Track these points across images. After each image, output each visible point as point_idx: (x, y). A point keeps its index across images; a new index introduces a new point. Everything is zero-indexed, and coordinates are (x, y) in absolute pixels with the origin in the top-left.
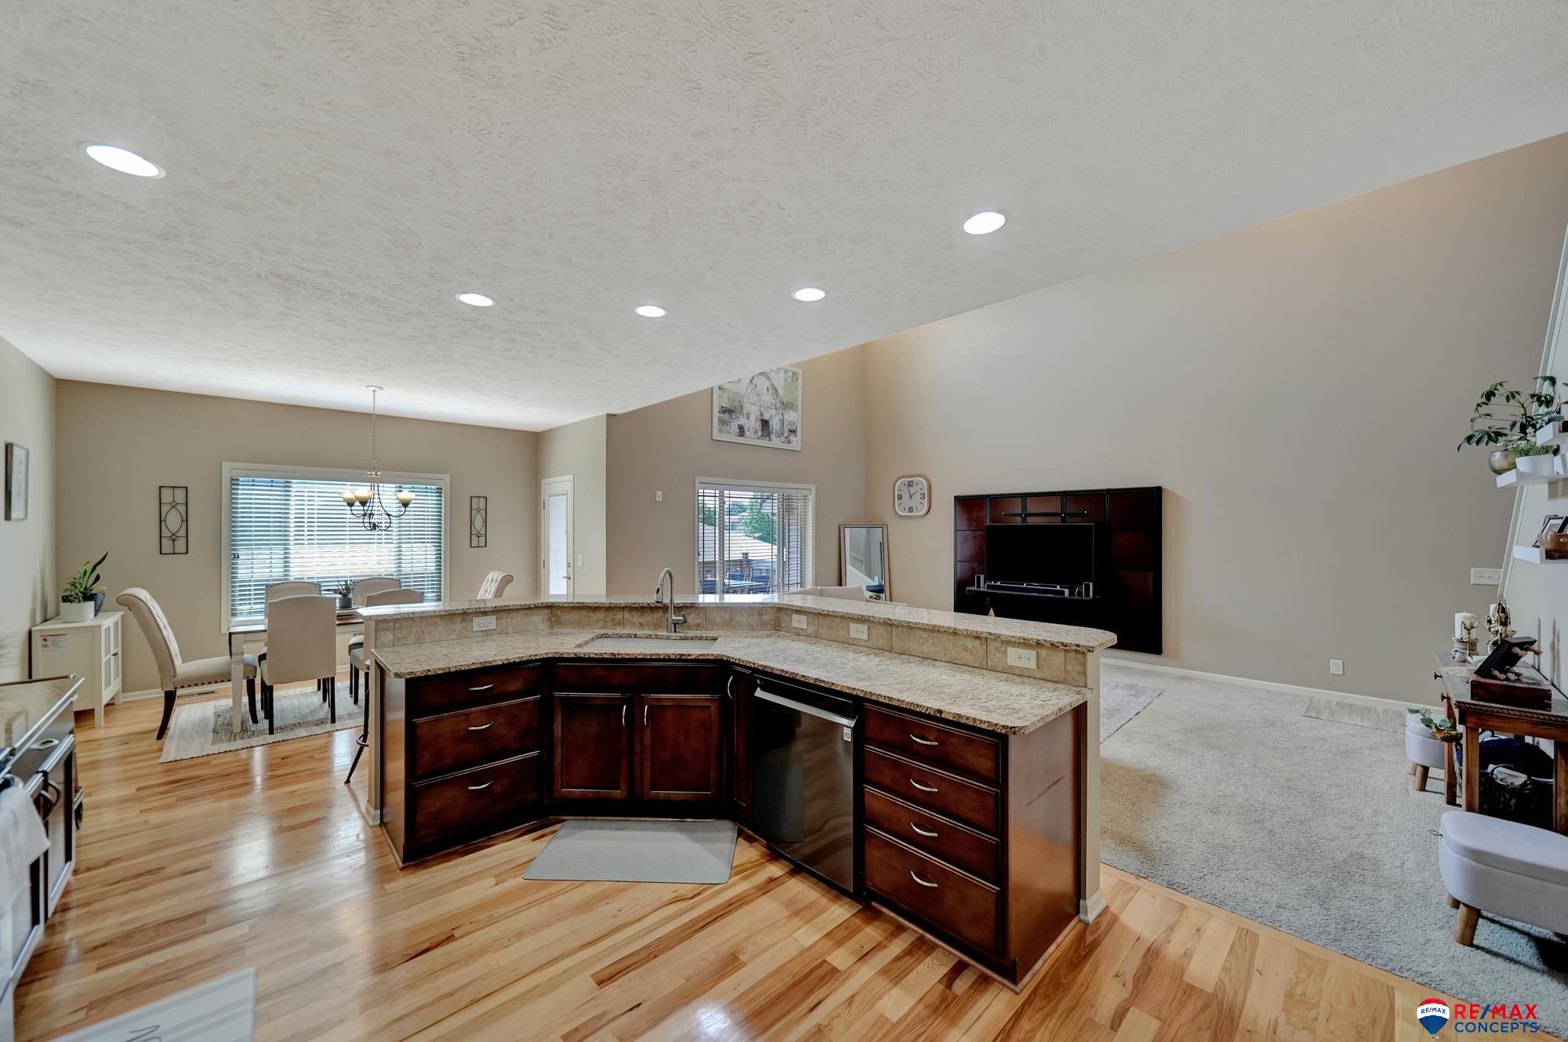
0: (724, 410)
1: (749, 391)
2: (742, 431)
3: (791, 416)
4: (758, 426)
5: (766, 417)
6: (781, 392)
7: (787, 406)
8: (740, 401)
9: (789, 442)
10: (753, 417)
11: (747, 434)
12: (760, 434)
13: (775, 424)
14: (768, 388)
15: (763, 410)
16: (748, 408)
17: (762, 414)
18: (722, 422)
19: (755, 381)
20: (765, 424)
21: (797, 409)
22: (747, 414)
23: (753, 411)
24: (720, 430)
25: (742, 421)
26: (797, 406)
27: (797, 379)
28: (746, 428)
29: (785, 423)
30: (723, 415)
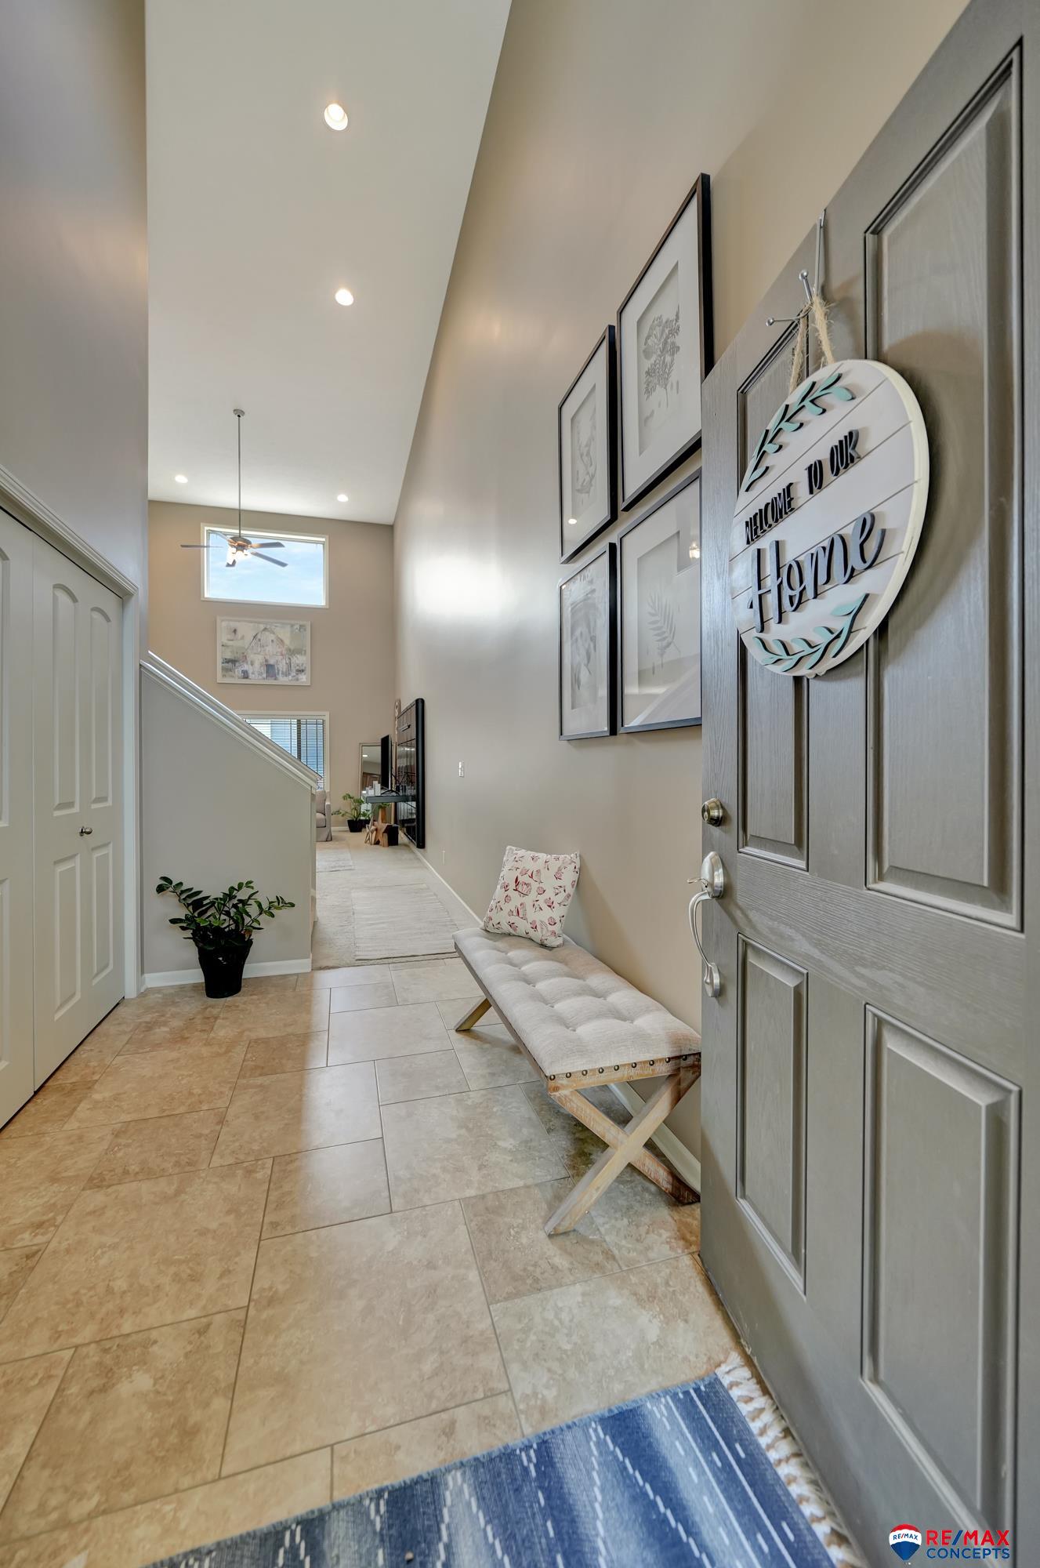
0: (228, 661)
1: (253, 644)
2: (246, 675)
3: (300, 660)
4: (264, 669)
5: (272, 662)
6: (287, 642)
7: (292, 652)
8: (243, 653)
9: (297, 680)
10: (257, 664)
11: (251, 676)
12: (265, 675)
13: (282, 666)
14: (272, 641)
15: (268, 657)
16: (251, 656)
17: (266, 661)
18: (225, 670)
19: (259, 637)
20: (270, 669)
21: (305, 654)
22: (251, 662)
23: (258, 660)
24: (224, 676)
25: (246, 667)
26: (305, 651)
27: (305, 630)
28: (250, 672)
29: (292, 665)
30: (227, 664)
